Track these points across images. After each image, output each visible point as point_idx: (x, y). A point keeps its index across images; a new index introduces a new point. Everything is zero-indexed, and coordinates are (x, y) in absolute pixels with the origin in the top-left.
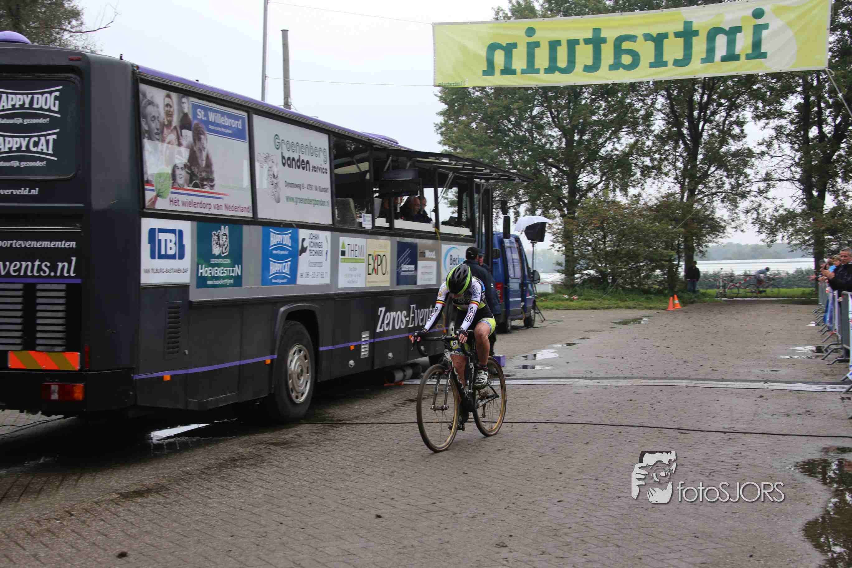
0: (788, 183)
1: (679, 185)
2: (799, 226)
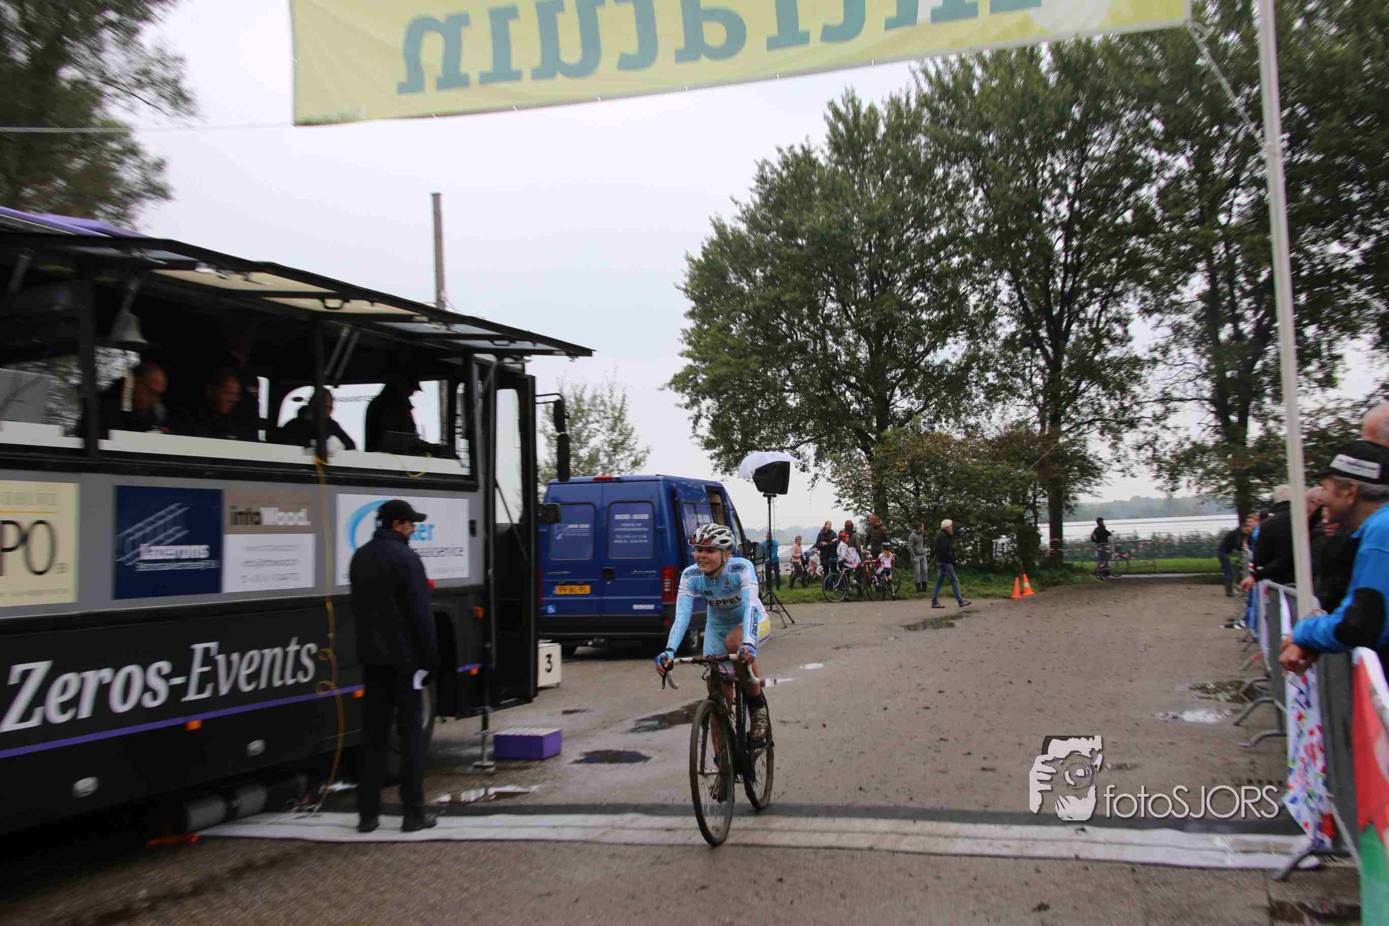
0: (1192, 403)
1: (1036, 409)
2: (1212, 465)
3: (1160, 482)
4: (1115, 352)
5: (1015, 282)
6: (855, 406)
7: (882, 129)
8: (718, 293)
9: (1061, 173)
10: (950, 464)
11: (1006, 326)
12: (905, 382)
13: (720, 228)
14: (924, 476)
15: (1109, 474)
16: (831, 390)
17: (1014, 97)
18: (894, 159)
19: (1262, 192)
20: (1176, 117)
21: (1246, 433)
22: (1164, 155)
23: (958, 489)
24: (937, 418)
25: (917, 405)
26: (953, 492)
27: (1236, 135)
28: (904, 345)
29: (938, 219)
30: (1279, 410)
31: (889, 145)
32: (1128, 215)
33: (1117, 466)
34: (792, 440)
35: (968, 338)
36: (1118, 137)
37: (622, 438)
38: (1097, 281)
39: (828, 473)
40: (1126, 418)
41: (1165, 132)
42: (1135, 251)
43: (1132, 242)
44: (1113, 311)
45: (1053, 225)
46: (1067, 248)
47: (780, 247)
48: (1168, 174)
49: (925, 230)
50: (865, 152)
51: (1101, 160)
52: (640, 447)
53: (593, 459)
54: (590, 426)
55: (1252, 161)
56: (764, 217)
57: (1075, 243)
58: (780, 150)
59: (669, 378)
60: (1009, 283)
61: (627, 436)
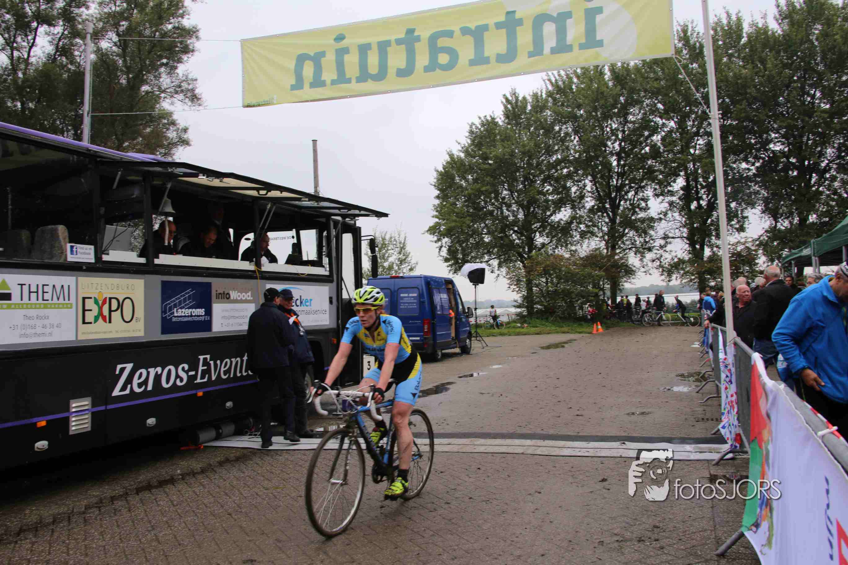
0: (678, 239)
1: (604, 242)
2: (688, 269)
3: (663, 277)
4: (642, 215)
5: (594, 181)
6: (517, 241)
7: (529, 108)
8: (450, 187)
9: (615, 129)
10: (563, 269)
11: (590, 202)
12: (541, 229)
13: (451, 156)
14: (550, 275)
15: (639, 273)
16: (505, 232)
17: (593, 92)
18: (535, 122)
19: (710, 138)
20: (669, 102)
21: (703, 254)
22: (664, 121)
23: (567, 281)
24: (557, 247)
25: (546, 240)
26: (564, 282)
27: (698, 111)
28: (540, 212)
29: (557, 151)
30: (719, 242)
31: (533, 116)
32: (647, 149)
33: (643, 270)
34: (486, 258)
35: (571, 208)
36: (642, 112)
37: (404, 257)
38: (633, 181)
39: (504, 273)
40: (647, 247)
41: (664, 110)
42: (651, 167)
43: (649, 162)
44: (641, 195)
45: (612, 154)
46: (618, 165)
47: (479, 164)
48: (666, 130)
49: (550, 156)
50: (522, 119)
51: (634, 123)
52: (413, 261)
53: (390, 268)
54: (389, 251)
55: (705, 123)
56: (472, 150)
57: (622, 162)
58: (480, 118)
59: (427, 228)
60: (591, 181)
61: (407, 256)
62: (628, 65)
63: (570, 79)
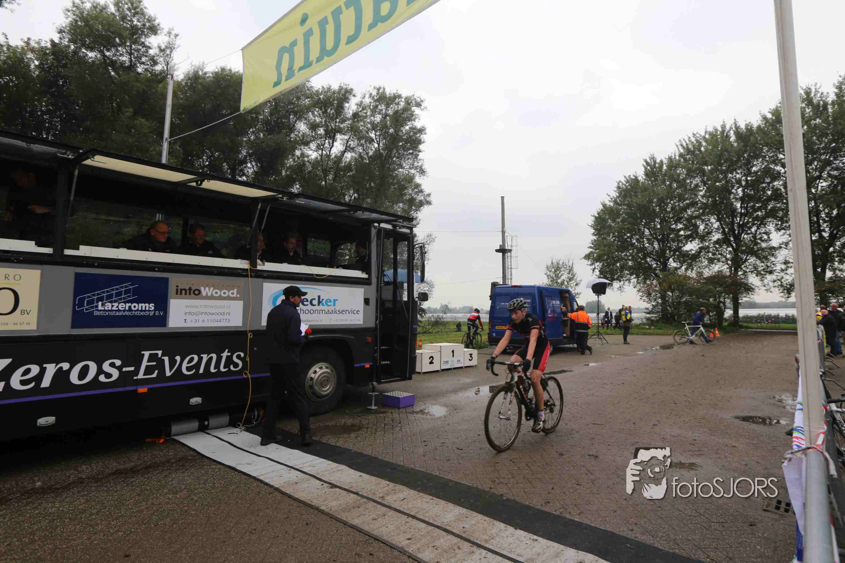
1: (727, 266)
3: (782, 294)
4: (764, 245)
5: (719, 220)
6: (654, 265)
7: (665, 167)
8: (603, 227)
9: (739, 179)
10: (690, 286)
11: (716, 236)
13: (604, 205)
15: (759, 291)
17: (718, 152)
18: (670, 178)
23: (691, 295)
25: (679, 265)
26: (689, 296)
31: (668, 173)
32: (769, 193)
33: (764, 288)
34: (628, 277)
35: (700, 241)
37: (572, 276)
40: (768, 270)
44: (763, 230)
45: (736, 199)
46: (741, 207)
50: (658, 176)
52: (578, 279)
53: (562, 283)
54: (562, 272)
56: (620, 200)
57: (745, 205)
58: (625, 177)
59: (584, 255)
61: (574, 276)
62: (752, 127)
63: (701, 142)
